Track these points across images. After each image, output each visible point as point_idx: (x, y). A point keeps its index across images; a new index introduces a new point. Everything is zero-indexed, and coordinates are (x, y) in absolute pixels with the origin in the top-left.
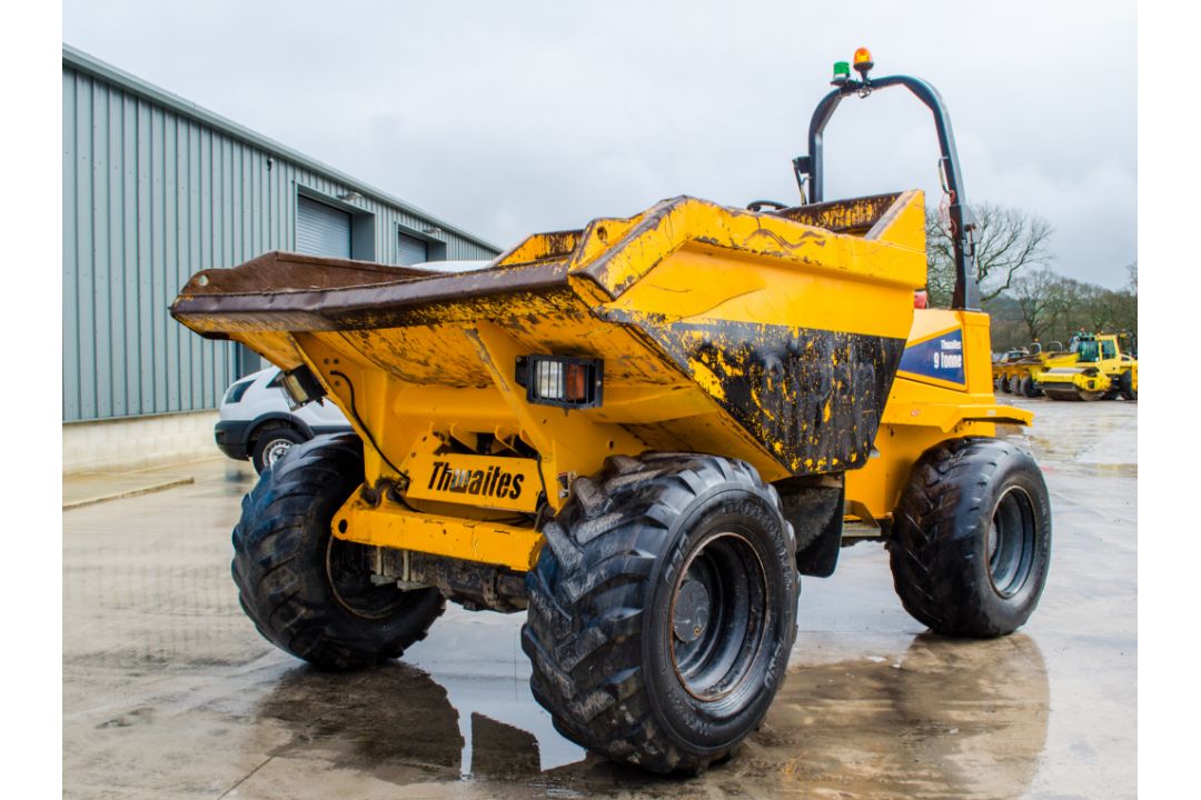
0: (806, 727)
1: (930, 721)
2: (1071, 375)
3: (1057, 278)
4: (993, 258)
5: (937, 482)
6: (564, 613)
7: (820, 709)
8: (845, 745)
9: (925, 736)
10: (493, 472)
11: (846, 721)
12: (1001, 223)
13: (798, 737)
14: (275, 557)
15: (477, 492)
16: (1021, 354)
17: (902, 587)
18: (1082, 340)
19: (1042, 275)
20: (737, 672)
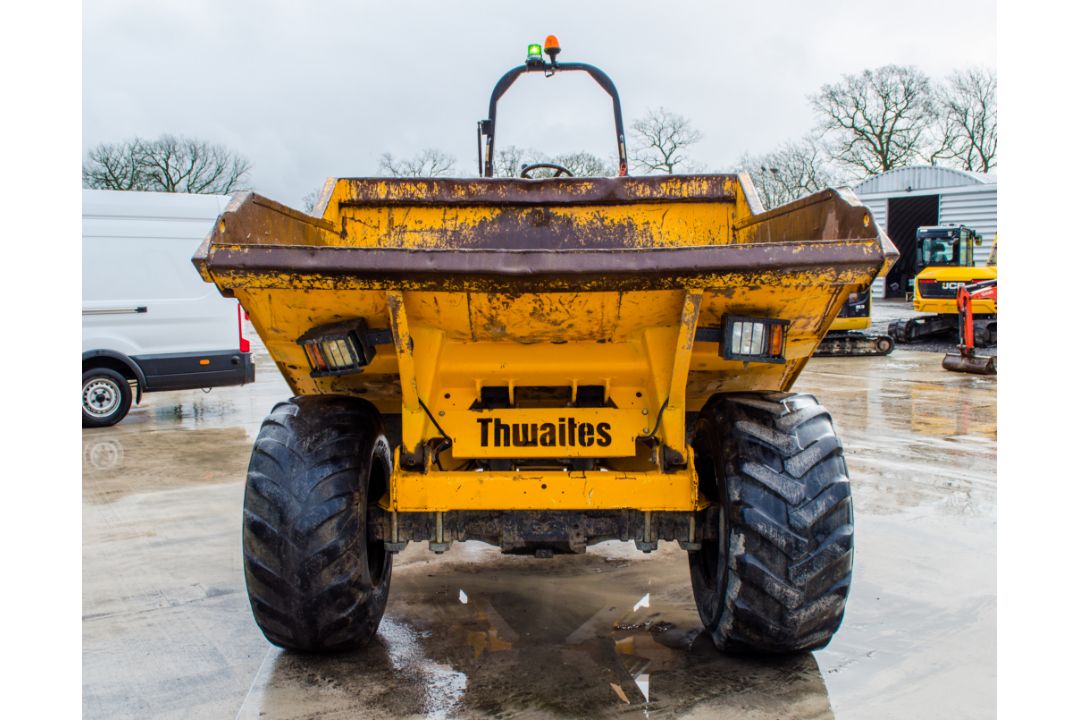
6: (799, 538)
10: (566, 423)
12: (208, 158)
14: (342, 543)
15: (552, 443)
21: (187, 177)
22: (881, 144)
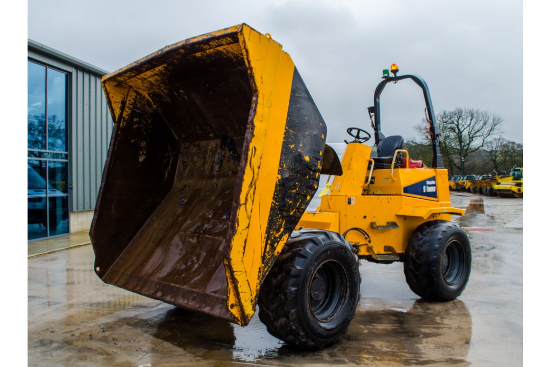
0: (365, 333)
1: (413, 332)
2: (510, 186)
3: (506, 141)
4: (476, 133)
5: (422, 239)
7: (371, 327)
8: (378, 340)
9: (409, 338)
11: (380, 332)
12: (479, 118)
13: (361, 337)
16: (488, 177)
17: (409, 281)
18: (515, 170)
19: (499, 139)
20: (336, 312)
21: (468, 128)
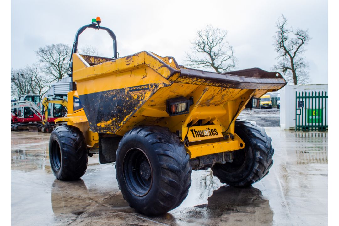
22: (59, 68)
